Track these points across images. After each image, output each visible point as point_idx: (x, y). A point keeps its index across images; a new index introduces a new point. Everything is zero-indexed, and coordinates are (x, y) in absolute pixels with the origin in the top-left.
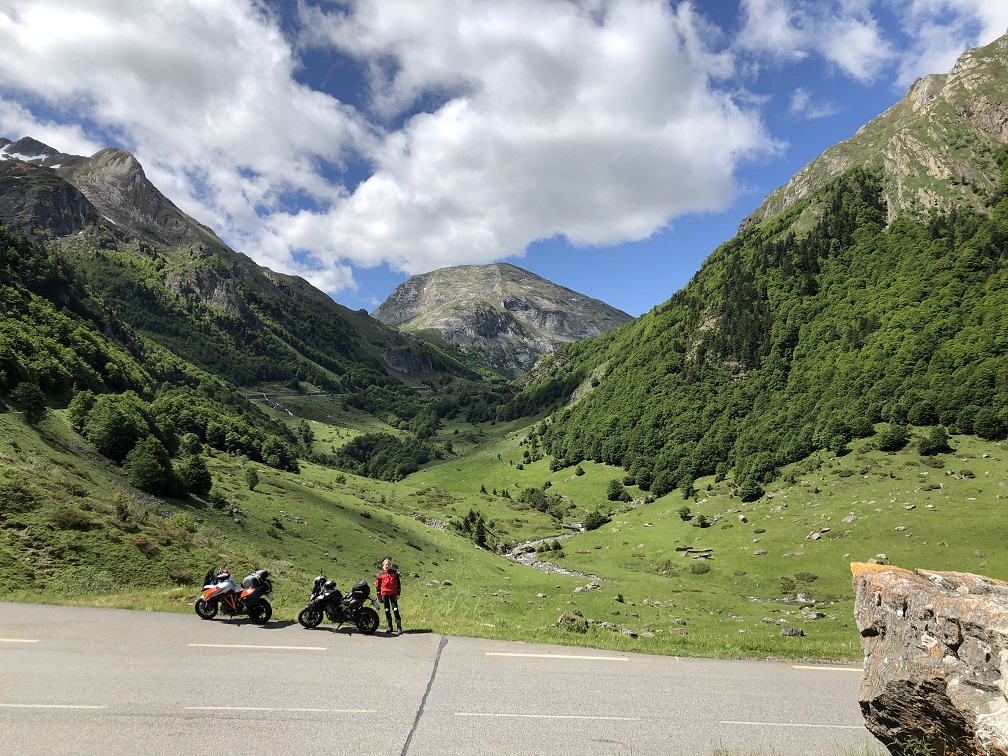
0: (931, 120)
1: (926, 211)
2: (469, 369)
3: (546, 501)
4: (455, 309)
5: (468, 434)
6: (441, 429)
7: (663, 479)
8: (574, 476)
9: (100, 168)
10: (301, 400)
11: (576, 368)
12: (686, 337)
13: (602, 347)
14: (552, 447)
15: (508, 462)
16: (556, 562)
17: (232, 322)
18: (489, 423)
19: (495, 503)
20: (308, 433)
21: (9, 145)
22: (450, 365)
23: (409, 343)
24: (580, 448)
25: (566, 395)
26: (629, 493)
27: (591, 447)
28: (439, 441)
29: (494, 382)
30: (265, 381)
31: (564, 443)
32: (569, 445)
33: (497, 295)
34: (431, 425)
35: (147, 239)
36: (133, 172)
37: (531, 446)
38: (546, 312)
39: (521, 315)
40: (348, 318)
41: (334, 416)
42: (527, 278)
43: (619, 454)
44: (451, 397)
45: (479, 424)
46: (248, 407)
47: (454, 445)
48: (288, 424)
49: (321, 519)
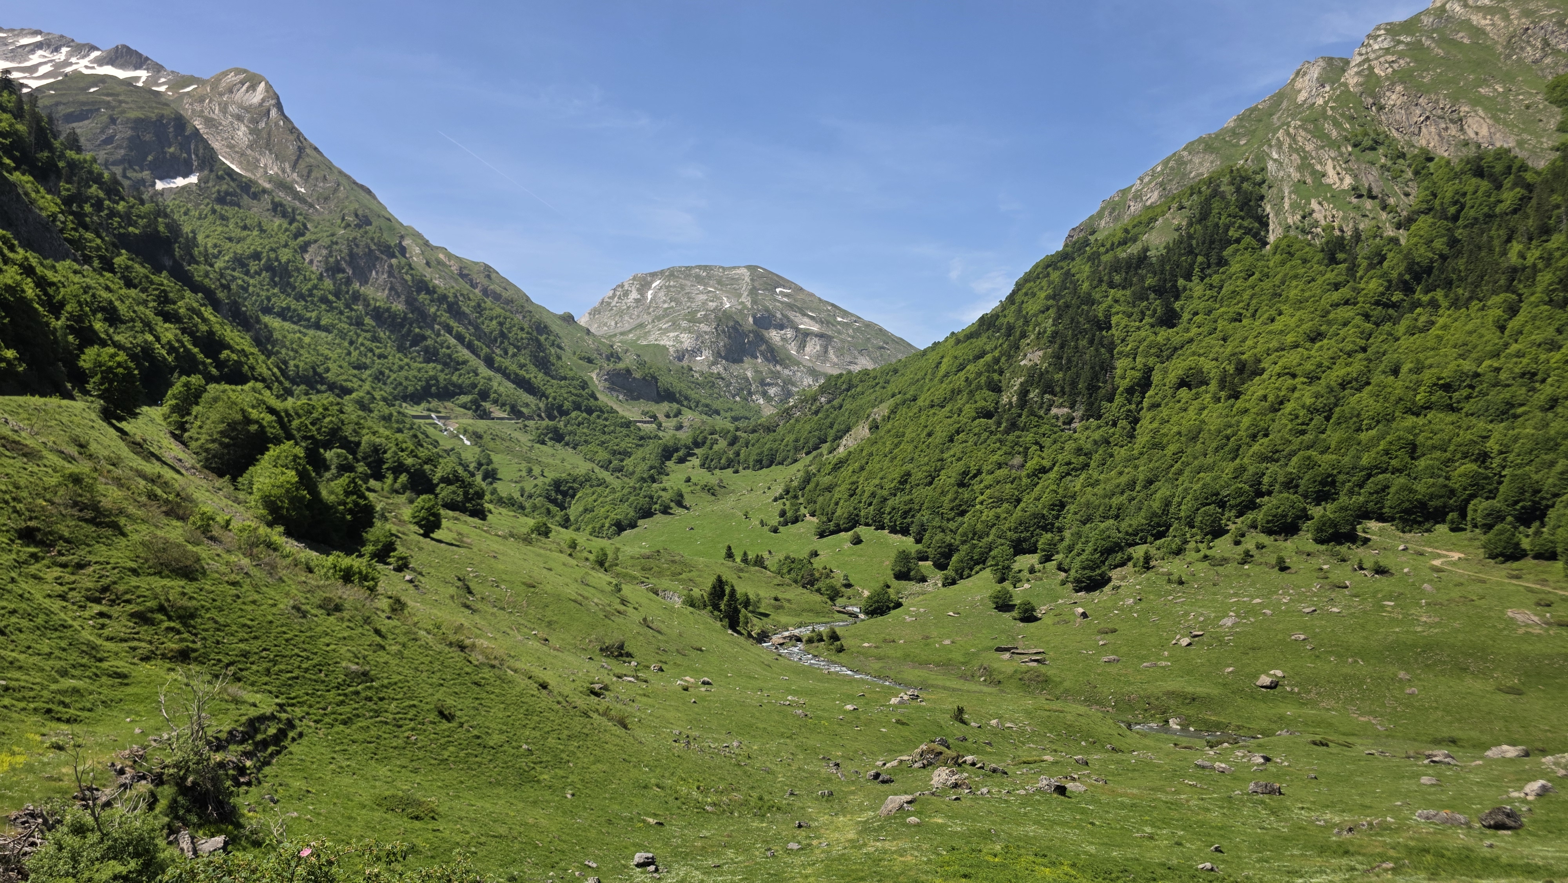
0: (1330, 112)
1: (1319, 230)
2: (703, 401)
3: (812, 575)
4: (689, 321)
5: (703, 483)
6: (668, 475)
7: (968, 554)
8: (848, 545)
9: (221, 95)
10: (481, 425)
11: (847, 406)
12: (1001, 373)
13: (881, 381)
14: (818, 506)
15: (758, 523)
16: (833, 658)
17: (394, 316)
18: (730, 471)
19: (746, 575)
20: (490, 468)
21: (95, 54)
22: (680, 393)
23: (627, 361)
24: (855, 509)
25: (835, 440)
26: (923, 570)
27: (872, 508)
28: (664, 490)
29: (735, 419)
30: (433, 396)
31: (833, 500)
32: (841, 504)
33: (745, 307)
34: (655, 468)
35: (282, 196)
36: (267, 104)
37: (788, 503)
38: (807, 334)
39: (774, 336)
40: (549, 322)
41: (525, 449)
42: (784, 287)
43: (908, 520)
44: (681, 435)
45: (717, 471)
46: (411, 428)
47: (686, 496)
48: (463, 456)
49: (524, 584)
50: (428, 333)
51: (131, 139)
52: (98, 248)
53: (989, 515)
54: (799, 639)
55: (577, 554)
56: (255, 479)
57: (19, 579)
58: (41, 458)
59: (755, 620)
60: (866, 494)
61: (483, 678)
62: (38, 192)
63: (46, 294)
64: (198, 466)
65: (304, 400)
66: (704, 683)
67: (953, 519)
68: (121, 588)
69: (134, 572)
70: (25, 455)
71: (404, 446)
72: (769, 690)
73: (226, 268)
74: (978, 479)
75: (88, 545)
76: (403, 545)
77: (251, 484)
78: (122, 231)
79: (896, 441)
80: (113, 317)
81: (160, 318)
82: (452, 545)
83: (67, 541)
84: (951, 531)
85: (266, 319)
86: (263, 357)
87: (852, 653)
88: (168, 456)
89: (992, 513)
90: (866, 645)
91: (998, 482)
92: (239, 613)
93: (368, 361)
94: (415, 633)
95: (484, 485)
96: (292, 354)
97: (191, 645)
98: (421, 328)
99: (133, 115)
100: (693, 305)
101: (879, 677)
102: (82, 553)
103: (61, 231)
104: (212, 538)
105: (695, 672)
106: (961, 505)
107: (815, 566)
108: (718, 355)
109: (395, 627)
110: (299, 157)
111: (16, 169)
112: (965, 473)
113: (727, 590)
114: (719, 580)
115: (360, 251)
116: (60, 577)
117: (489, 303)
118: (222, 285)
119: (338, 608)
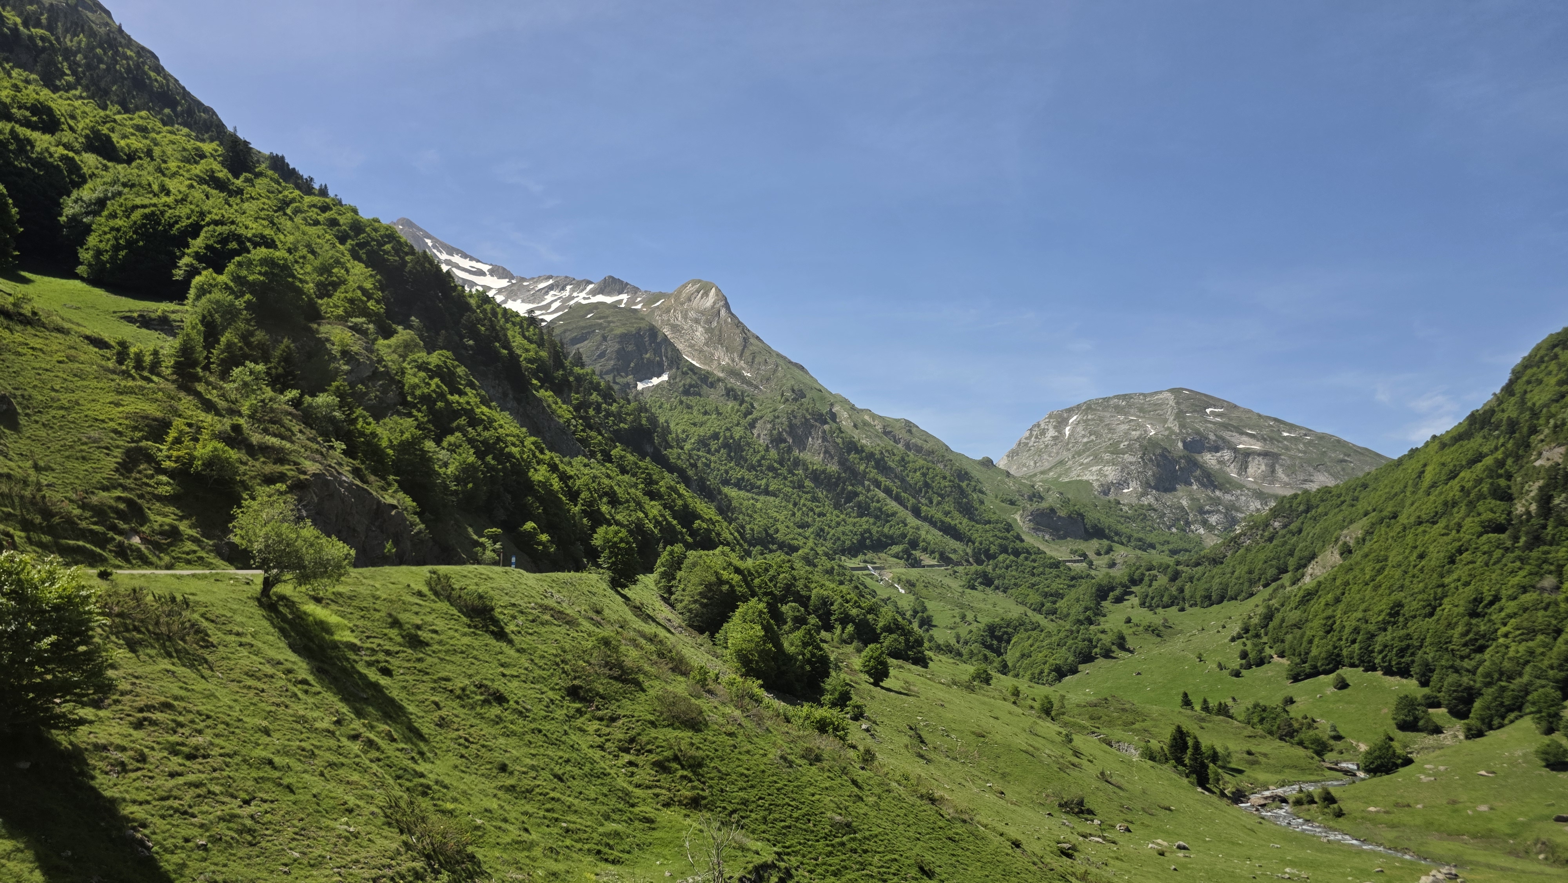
2: (1135, 535)
3: (1290, 725)
4: (1112, 453)
5: (1145, 623)
6: (1105, 616)
7: (1495, 699)
8: (1330, 690)
9: (682, 304)
10: (914, 573)
11: (1307, 529)
12: (1509, 477)
13: (1348, 498)
14: (1287, 645)
15: (1215, 666)
16: (1331, 824)
17: (829, 477)
18: (1174, 609)
19: (1209, 725)
20: (925, 615)
21: (591, 286)
22: (1109, 528)
23: (1050, 500)
24: (1335, 648)
25: (1297, 569)
26: (1435, 719)
27: (1356, 646)
28: (1103, 632)
29: (1173, 552)
30: (868, 548)
31: (1305, 639)
32: (1316, 640)
33: (1172, 432)
34: (1090, 609)
35: (733, 382)
36: (717, 306)
37: (1249, 643)
38: (1248, 454)
39: (1209, 459)
40: (969, 469)
41: (957, 595)
42: (1215, 406)
43: (1407, 659)
44: (1114, 572)
45: (1160, 610)
46: (851, 581)
47: (1128, 638)
48: (899, 604)
49: (973, 733)
50: (860, 489)
51: (618, 352)
52: (600, 444)
53: (1518, 650)
54: (1284, 800)
55: (1021, 702)
56: (729, 635)
57: (570, 731)
58: (579, 625)
59: (1227, 777)
60: (1347, 631)
61: (957, 834)
62: (556, 403)
63: (567, 486)
64: (683, 624)
65: (760, 560)
66: (1180, 848)
67: (1468, 656)
68: (644, 739)
69: (653, 724)
70: (567, 623)
71: (848, 597)
72: (1259, 859)
73: (693, 449)
74: (1496, 606)
75: (617, 700)
76: (857, 694)
77: (726, 640)
78: (615, 427)
79: (1378, 566)
80: (614, 501)
81: (647, 498)
82: (900, 693)
83: (602, 697)
84: (1468, 671)
85: (726, 490)
86: (726, 524)
87: (1355, 818)
88: (660, 617)
89: (1522, 648)
90: (1372, 809)
91: (1525, 610)
92: (737, 763)
93: (810, 520)
94: (888, 785)
95: (920, 632)
96: (747, 519)
97: (701, 793)
98: (852, 485)
99: (618, 331)
100: (1114, 436)
101: (1395, 849)
102: (613, 707)
103: (574, 433)
104: (710, 692)
105: (1167, 834)
106: (1477, 640)
107: (1292, 715)
108: (1147, 485)
109: (870, 778)
110: (745, 347)
111: (541, 387)
112: (1477, 601)
113: (1190, 742)
114: (1179, 730)
115: (797, 422)
116: (598, 730)
117: (911, 455)
118: (691, 464)
119: (818, 759)
